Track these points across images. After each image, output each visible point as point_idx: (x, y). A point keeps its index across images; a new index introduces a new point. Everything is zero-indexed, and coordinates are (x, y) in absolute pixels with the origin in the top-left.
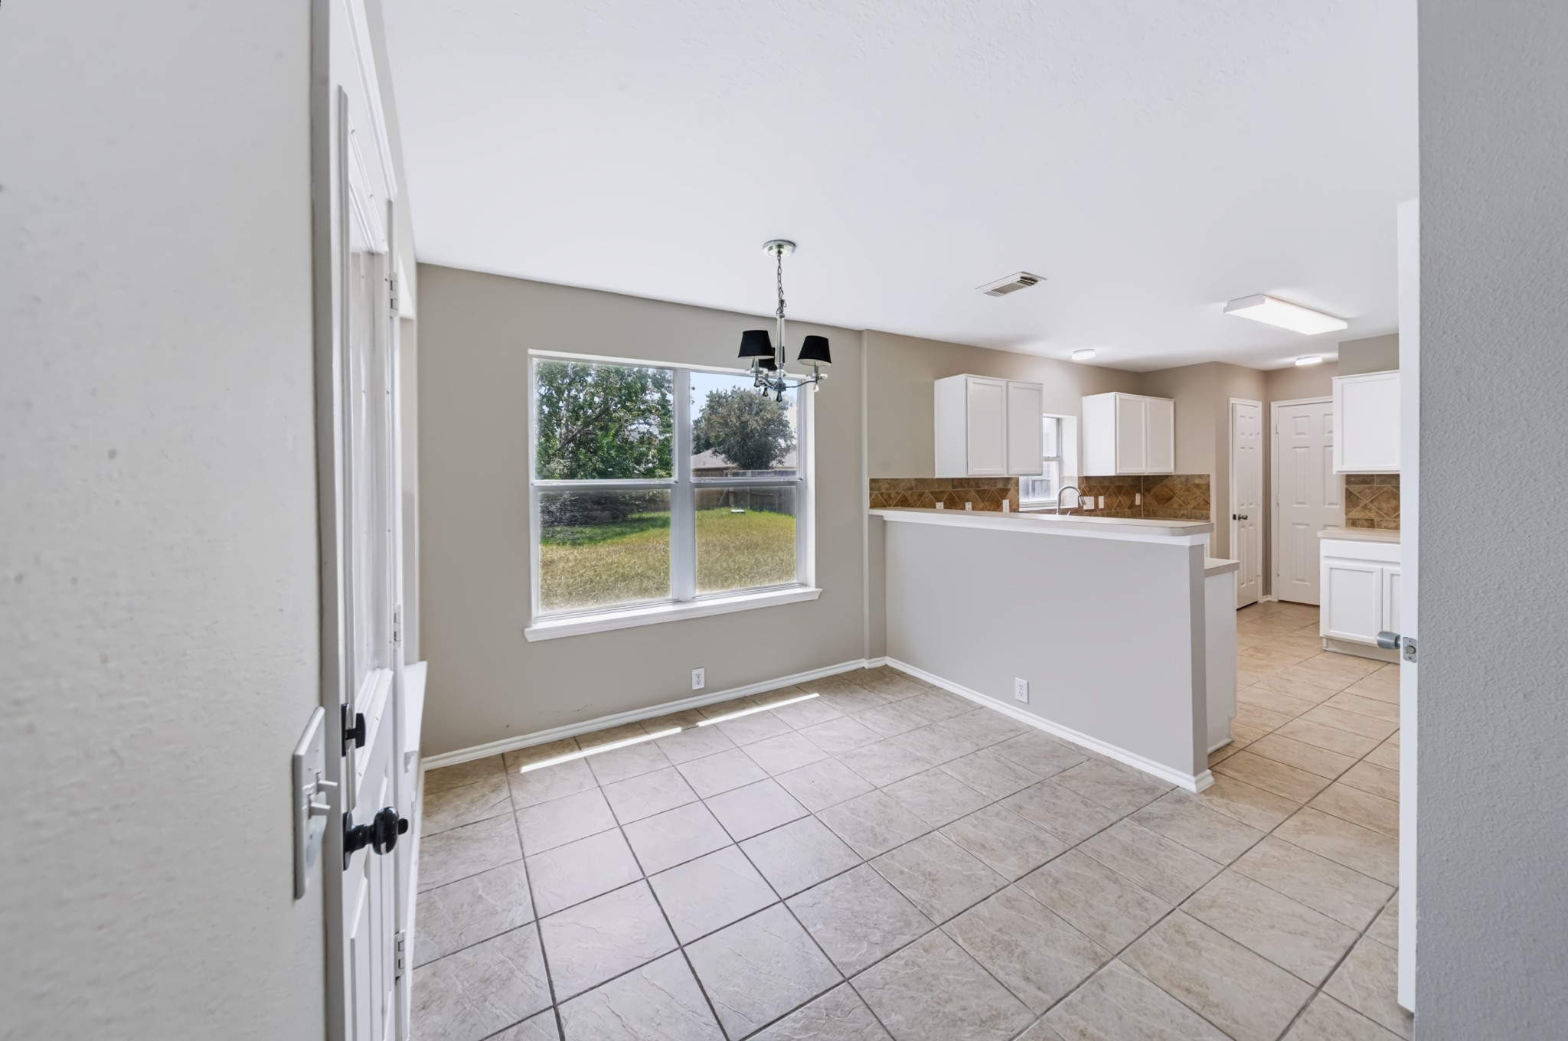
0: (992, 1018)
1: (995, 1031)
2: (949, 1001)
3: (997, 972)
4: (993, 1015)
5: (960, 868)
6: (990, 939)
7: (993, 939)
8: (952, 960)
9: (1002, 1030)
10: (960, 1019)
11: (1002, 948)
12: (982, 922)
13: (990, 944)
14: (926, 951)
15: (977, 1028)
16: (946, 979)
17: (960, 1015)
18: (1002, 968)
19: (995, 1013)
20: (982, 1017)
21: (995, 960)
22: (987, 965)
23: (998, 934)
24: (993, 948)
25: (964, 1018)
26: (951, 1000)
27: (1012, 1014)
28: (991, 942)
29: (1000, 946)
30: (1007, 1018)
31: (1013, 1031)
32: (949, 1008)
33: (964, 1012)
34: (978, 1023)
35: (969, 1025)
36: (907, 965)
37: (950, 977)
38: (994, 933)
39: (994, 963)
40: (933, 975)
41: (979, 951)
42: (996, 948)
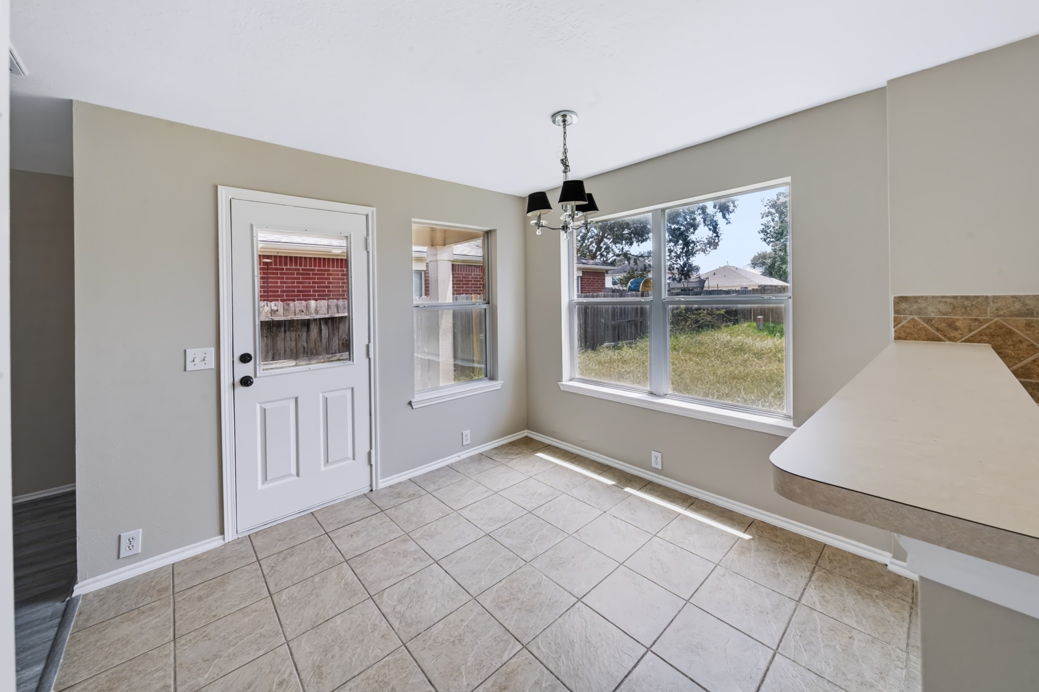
0: (321, 673)
1: (311, 675)
2: (341, 648)
3: (354, 682)
4: (322, 675)
5: (469, 664)
6: (386, 680)
7: (385, 683)
8: (372, 653)
9: (311, 678)
10: (326, 654)
11: (375, 688)
12: (404, 675)
13: (381, 679)
14: (383, 636)
15: (317, 664)
16: (358, 648)
17: (329, 654)
18: (357, 686)
19: (324, 676)
20: (323, 668)
21: (365, 681)
22: (362, 675)
23: (390, 687)
24: (377, 682)
25: (327, 657)
26: (342, 650)
27: (318, 687)
28: (382, 680)
29: (378, 687)
30: (317, 683)
31: (307, 686)
32: (336, 649)
33: (331, 657)
34: (320, 665)
35: (321, 659)
36: (375, 626)
37: (359, 650)
38: (391, 685)
39: (363, 680)
40: (363, 640)
41: (376, 671)
42: (376, 684)
